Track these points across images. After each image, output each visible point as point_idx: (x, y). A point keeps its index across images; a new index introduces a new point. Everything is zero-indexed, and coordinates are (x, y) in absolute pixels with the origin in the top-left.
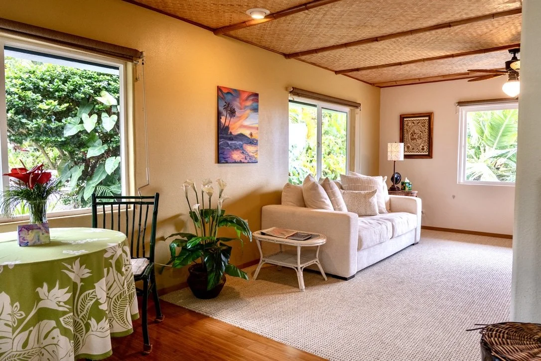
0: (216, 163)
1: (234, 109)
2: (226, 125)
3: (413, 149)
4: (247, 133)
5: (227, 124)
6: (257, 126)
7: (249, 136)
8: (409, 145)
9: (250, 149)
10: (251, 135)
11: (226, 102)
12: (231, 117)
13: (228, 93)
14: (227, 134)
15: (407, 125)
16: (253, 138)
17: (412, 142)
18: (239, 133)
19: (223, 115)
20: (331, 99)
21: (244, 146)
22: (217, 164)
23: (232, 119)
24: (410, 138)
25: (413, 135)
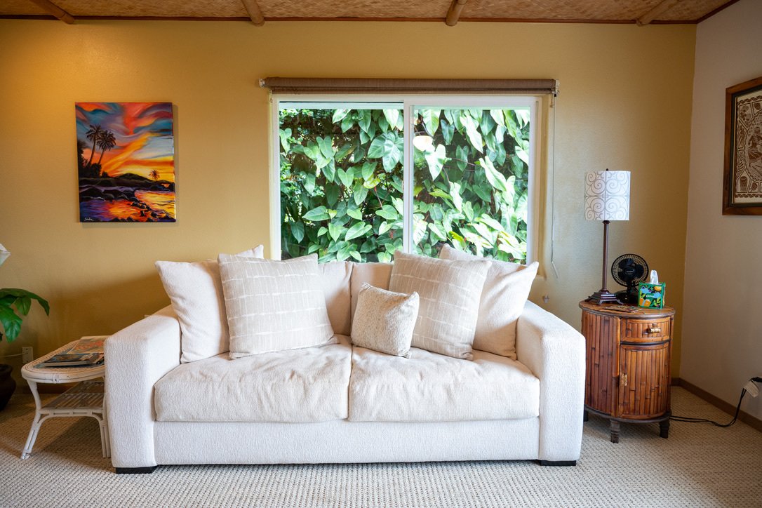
0: (77, 222)
1: (111, 135)
2: (92, 163)
3: (754, 186)
4: (145, 172)
5: (95, 161)
6: (171, 158)
7: (151, 178)
8: (745, 174)
9: (153, 200)
10: (155, 174)
11: (91, 126)
12: (104, 149)
13: (95, 111)
14: (97, 176)
15: (743, 116)
16: (159, 179)
17: (753, 164)
18: (124, 173)
19: (87, 147)
20: (409, 85)
21: (138, 193)
22: (81, 224)
23: (107, 152)
24: (747, 155)
25: (754, 145)
